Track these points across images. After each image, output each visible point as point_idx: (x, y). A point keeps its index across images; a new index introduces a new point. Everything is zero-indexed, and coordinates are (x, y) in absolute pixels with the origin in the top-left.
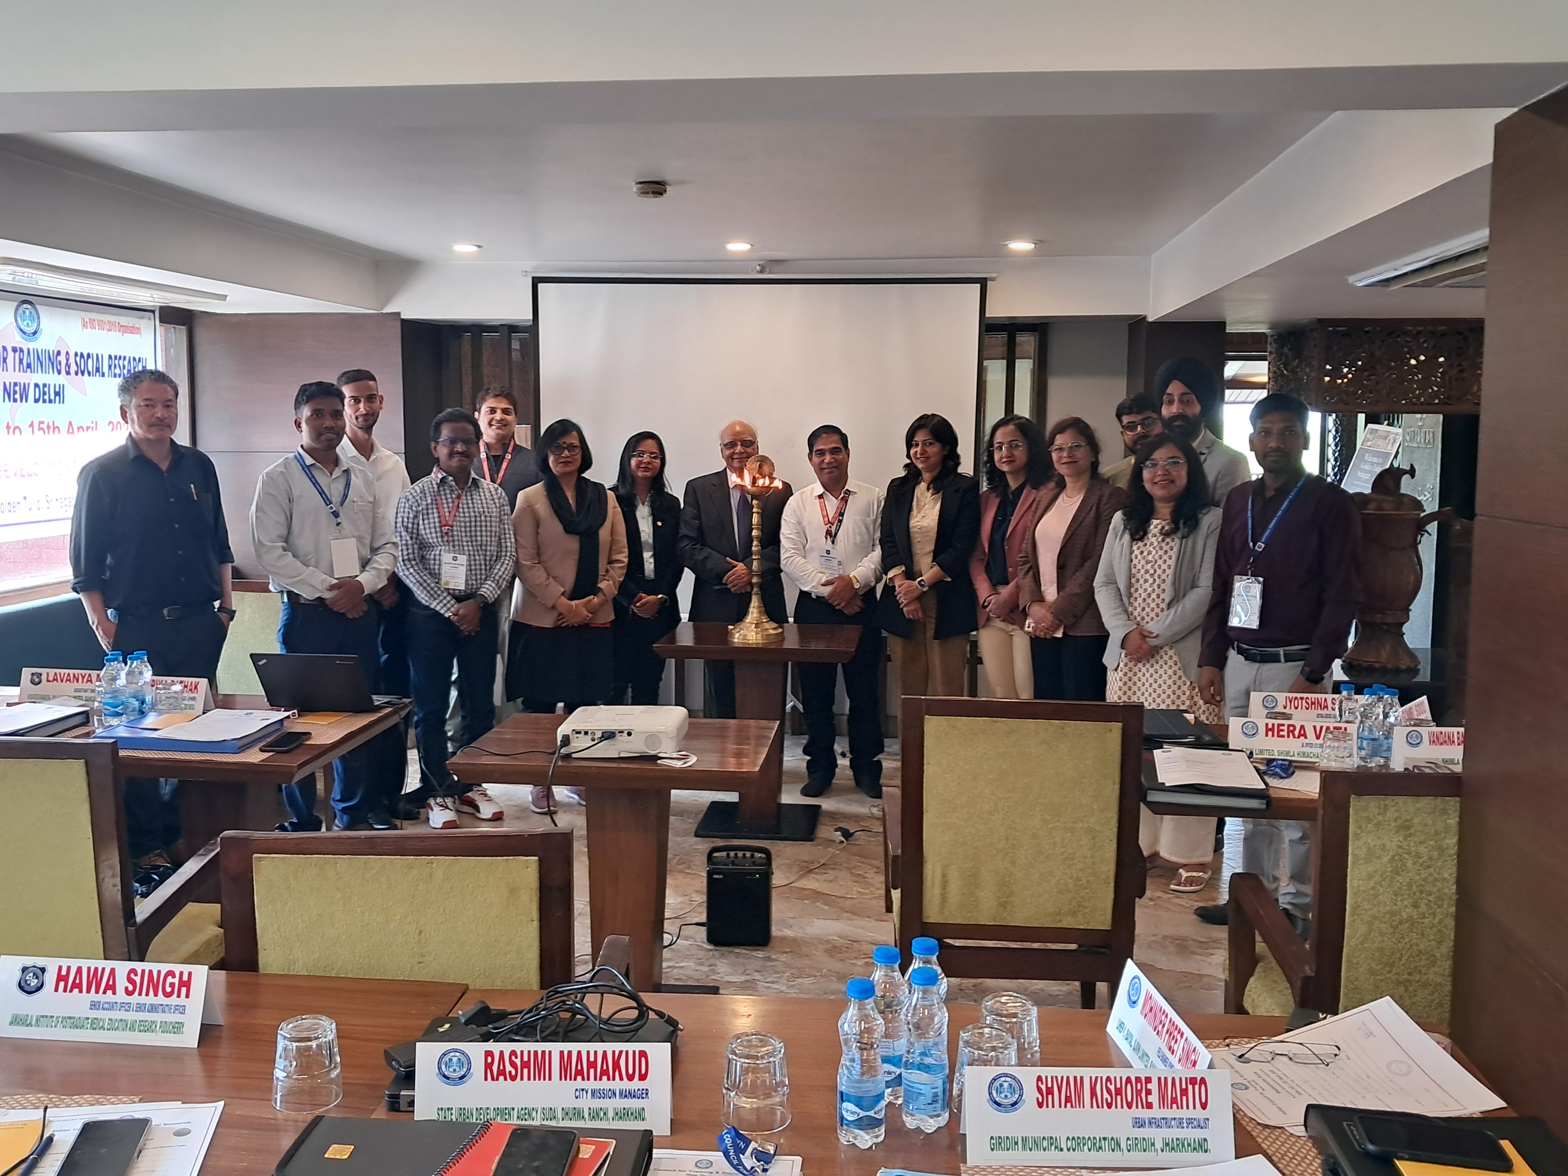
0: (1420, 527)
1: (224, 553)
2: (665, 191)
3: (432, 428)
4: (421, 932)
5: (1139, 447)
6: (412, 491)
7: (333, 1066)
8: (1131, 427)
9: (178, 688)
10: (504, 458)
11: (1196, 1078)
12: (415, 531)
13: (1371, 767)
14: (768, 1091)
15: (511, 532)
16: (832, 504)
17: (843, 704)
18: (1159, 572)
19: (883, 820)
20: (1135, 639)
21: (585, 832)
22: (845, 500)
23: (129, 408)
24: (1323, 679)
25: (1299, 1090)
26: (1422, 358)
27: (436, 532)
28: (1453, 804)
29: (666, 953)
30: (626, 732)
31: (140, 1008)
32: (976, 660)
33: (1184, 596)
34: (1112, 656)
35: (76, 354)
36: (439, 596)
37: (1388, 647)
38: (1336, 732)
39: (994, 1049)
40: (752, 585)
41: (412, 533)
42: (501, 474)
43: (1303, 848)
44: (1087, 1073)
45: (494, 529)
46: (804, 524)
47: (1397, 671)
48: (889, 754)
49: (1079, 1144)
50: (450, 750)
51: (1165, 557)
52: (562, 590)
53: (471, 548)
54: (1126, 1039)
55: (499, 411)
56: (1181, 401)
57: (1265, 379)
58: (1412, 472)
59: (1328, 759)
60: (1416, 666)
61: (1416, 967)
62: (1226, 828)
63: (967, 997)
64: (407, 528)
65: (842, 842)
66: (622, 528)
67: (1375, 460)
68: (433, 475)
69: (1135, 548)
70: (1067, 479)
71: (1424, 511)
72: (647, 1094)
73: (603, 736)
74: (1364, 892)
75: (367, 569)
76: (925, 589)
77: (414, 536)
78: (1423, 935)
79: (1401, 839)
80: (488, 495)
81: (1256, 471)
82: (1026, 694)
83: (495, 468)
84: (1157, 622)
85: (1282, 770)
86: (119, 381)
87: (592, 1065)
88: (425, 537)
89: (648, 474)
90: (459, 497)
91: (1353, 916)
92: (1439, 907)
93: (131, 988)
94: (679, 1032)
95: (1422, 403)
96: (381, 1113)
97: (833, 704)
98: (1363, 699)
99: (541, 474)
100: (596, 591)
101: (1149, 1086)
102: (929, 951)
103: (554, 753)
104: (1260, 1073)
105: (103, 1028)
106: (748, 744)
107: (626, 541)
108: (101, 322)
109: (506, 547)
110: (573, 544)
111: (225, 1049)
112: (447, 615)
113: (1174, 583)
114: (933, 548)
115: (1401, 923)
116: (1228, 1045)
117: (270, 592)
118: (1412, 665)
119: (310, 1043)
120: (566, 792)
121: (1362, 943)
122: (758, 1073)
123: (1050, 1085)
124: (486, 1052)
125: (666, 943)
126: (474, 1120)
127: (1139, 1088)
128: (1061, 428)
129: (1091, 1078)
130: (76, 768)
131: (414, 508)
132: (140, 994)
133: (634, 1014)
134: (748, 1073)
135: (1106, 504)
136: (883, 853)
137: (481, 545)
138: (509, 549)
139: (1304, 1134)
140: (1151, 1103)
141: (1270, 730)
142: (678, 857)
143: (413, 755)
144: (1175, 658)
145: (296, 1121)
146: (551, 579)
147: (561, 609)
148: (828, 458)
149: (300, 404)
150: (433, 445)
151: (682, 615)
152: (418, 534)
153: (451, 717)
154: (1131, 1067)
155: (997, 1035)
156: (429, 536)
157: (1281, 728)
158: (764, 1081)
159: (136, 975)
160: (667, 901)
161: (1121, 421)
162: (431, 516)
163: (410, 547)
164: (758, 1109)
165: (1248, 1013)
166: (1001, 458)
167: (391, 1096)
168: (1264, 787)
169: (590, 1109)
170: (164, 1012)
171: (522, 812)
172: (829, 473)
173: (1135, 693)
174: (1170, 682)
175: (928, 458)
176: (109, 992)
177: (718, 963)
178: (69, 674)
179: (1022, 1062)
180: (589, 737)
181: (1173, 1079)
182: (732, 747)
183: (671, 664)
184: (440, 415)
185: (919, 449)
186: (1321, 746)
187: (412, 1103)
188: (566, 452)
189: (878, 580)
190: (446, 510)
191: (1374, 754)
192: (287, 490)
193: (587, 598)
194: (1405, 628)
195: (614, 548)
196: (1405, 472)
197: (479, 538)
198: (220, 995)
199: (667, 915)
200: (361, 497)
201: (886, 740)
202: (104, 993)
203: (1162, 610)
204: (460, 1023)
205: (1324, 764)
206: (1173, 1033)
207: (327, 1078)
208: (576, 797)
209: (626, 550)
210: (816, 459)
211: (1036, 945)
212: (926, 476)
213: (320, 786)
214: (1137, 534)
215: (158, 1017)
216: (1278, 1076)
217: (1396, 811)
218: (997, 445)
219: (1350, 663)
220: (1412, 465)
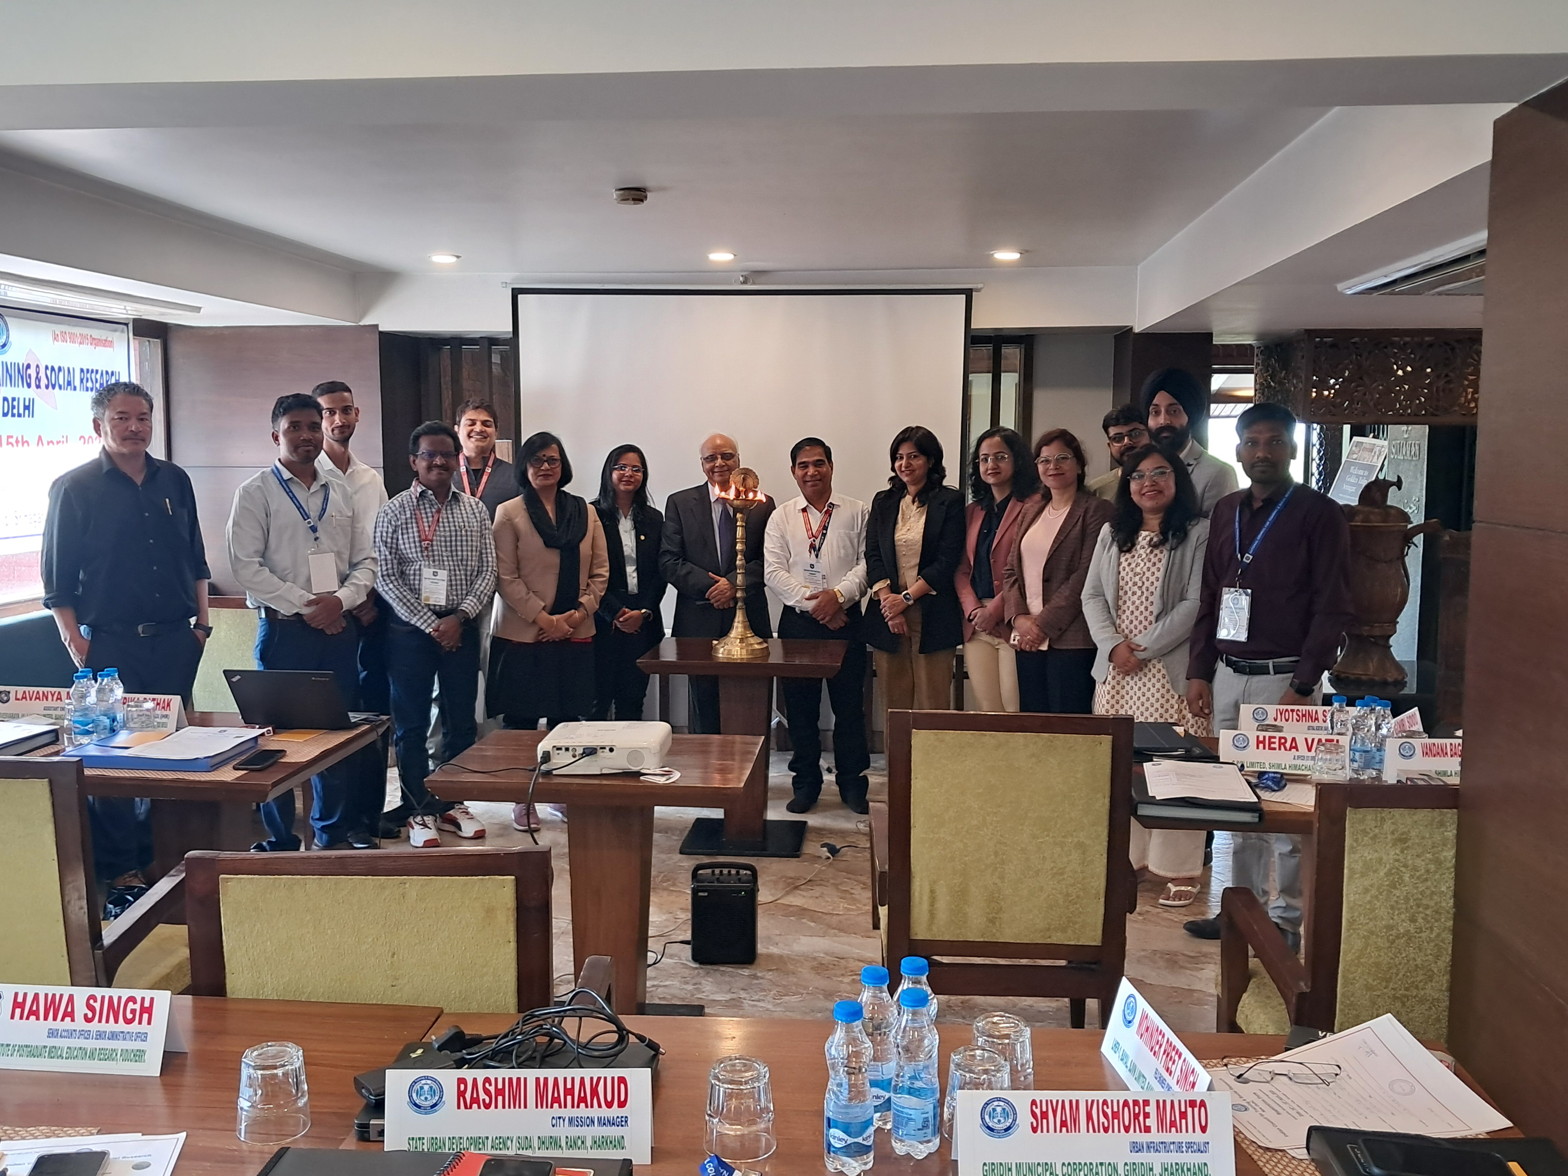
0: (1407, 539)
1: (201, 569)
2: (646, 197)
3: (411, 442)
4: (394, 954)
5: (1125, 458)
6: (391, 505)
7: (300, 1095)
8: (1118, 438)
9: (149, 705)
10: (484, 471)
11: (1195, 1101)
12: (394, 546)
13: (1363, 780)
14: (753, 1117)
15: (493, 547)
16: (816, 517)
17: (828, 720)
18: (1147, 584)
19: (870, 835)
20: (1123, 652)
21: (567, 850)
22: (829, 514)
23: (102, 420)
24: (1313, 691)
25: (1300, 1111)
26: (1409, 369)
27: (416, 547)
28: (1451, 816)
29: (650, 972)
30: (608, 749)
31: (100, 1035)
32: (962, 675)
33: (1173, 608)
34: (1101, 669)
35: (47, 368)
36: (419, 611)
37: (1375, 659)
38: (1328, 745)
39: (986, 1072)
40: (735, 600)
41: (391, 548)
42: (481, 488)
43: (1293, 862)
44: (1083, 1096)
45: (474, 544)
46: (788, 538)
47: (1385, 683)
48: (875, 769)
49: (1075, 1170)
50: (431, 768)
51: (1153, 569)
52: (543, 604)
53: (451, 563)
54: (1122, 1060)
55: (478, 423)
56: (1167, 412)
57: (1251, 393)
58: (1399, 484)
59: (1320, 771)
60: (1404, 678)
61: (1413, 982)
62: (1214, 841)
63: (956, 1014)
64: (386, 542)
65: (829, 858)
66: (602, 542)
67: (1361, 472)
68: (412, 488)
69: (1123, 559)
70: (1053, 492)
71: (1411, 523)
72: (626, 1122)
73: (584, 753)
74: (1360, 906)
75: (346, 584)
76: (911, 602)
77: (394, 551)
78: (1420, 950)
79: (1397, 852)
80: (469, 509)
81: (1244, 482)
82: (1011, 707)
83: (475, 482)
84: (1145, 635)
85: (1274, 782)
86: (93, 394)
87: (569, 1092)
88: (404, 552)
89: (631, 487)
90: (439, 511)
91: (1348, 930)
92: (1436, 921)
93: (90, 1015)
94: (661, 1056)
95: (1409, 414)
96: (350, 1143)
97: (818, 719)
98: (1354, 711)
99: (521, 488)
100: (577, 606)
101: (1147, 1109)
102: (919, 971)
103: (534, 770)
104: (1259, 1093)
105: (61, 1056)
106: (733, 760)
107: (606, 555)
108: (72, 335)
109: (488, 562)
110: (553, 558)
111: (190, 1077)
112: (427, 631)
113: (1162, 596)
114: (918, 561)
115: (1398, 937)
116: (1226, 1065)
117: (248, 608)
118: (1400, 678)
119: (275, 1071)
120: (549, 809)
121: (1359, 958)
122: (742, 1099)
123: (1044, 1109)
124: (458, 1079)
125: (650, 961)
126: (447, 1151)
127: (1137, 1111)
128: (1048, 440)
129: (1087, 1101)
130: (41, 787)
131: (393, 523)
132: (100, 1021)
133: (615, 1037)
134: (731, 1099)
135: (1092, 516)
136: (870, 869)
137: (462, 560)
138: (490, 564)
139: (1307, 1157)
140: (1149, 1127)
141: (1261, 742)
142: (662, 875)
143: (393, 774)
144: (1163, 671)
145: (261, 1152)
146: (531, 594)
147: (542, 625)
148: (811, 470)
149: (278, 417)
150: (412, 458)
151: (666, 631)
152: (397, 549)
153: (432, 735)
154: (1128, 1089)
155: (989, 1057)
156: (409, 551)
157: (1273, 740)
158: (749, 1107)
159: (95, 1001)
160: (651, 919)
161: (1107, 432)
162: (410, 531)
163: (389, 562)
164: (743, 1135)
165: (1243, 1032)
166: (987, 470)
167: (360, 1126)
168: (1256, 800)
169: (567, 1137)
170: (125, 1039)
171: (504, 829)
172: (813, 486)
173: (1122, 707)
174: (1158, 695)
175: (914, 471)
176: (68, 1019)
177: (703, 981)
178: (38, 692)
179: (1015, 1086)
180: (571, 753)
181: (1172, 1102)
182: (714, 762)
183: (655, 680)
184: (419, 428)
185: (904, 462)
186: (1313, 758)
187: (381, 1133)
188: (546, 465)
189: (863, 594)
190: (426, 524)
191: (1367, 765)
192: (264, 504)
193: (568, 613)
194: (1392, 641)
195: (595, 562)
196: (1392, 484)
197: (459, 553)
198: (186, 1019)
199: (650, 933)
200: (340, 512)
201: (871, 755)
202: (63, 1020)
203: (1151, 623)
204: (433, 1048)
205: (1316, 776)
206: (1170, 1054)
207: (294, 1107)
208: (559, 814)
209: (607, 564)
210: (799, 472)
211: (1024, 962)
212: (912, 489)
213: (299, 805)
214: (1125, 544)
215: (119, 1045)
216: (1278, 1096)
217: (1393, 823)
218: (982, 457)
219: (1337, 676)
220: (1399, 477)
